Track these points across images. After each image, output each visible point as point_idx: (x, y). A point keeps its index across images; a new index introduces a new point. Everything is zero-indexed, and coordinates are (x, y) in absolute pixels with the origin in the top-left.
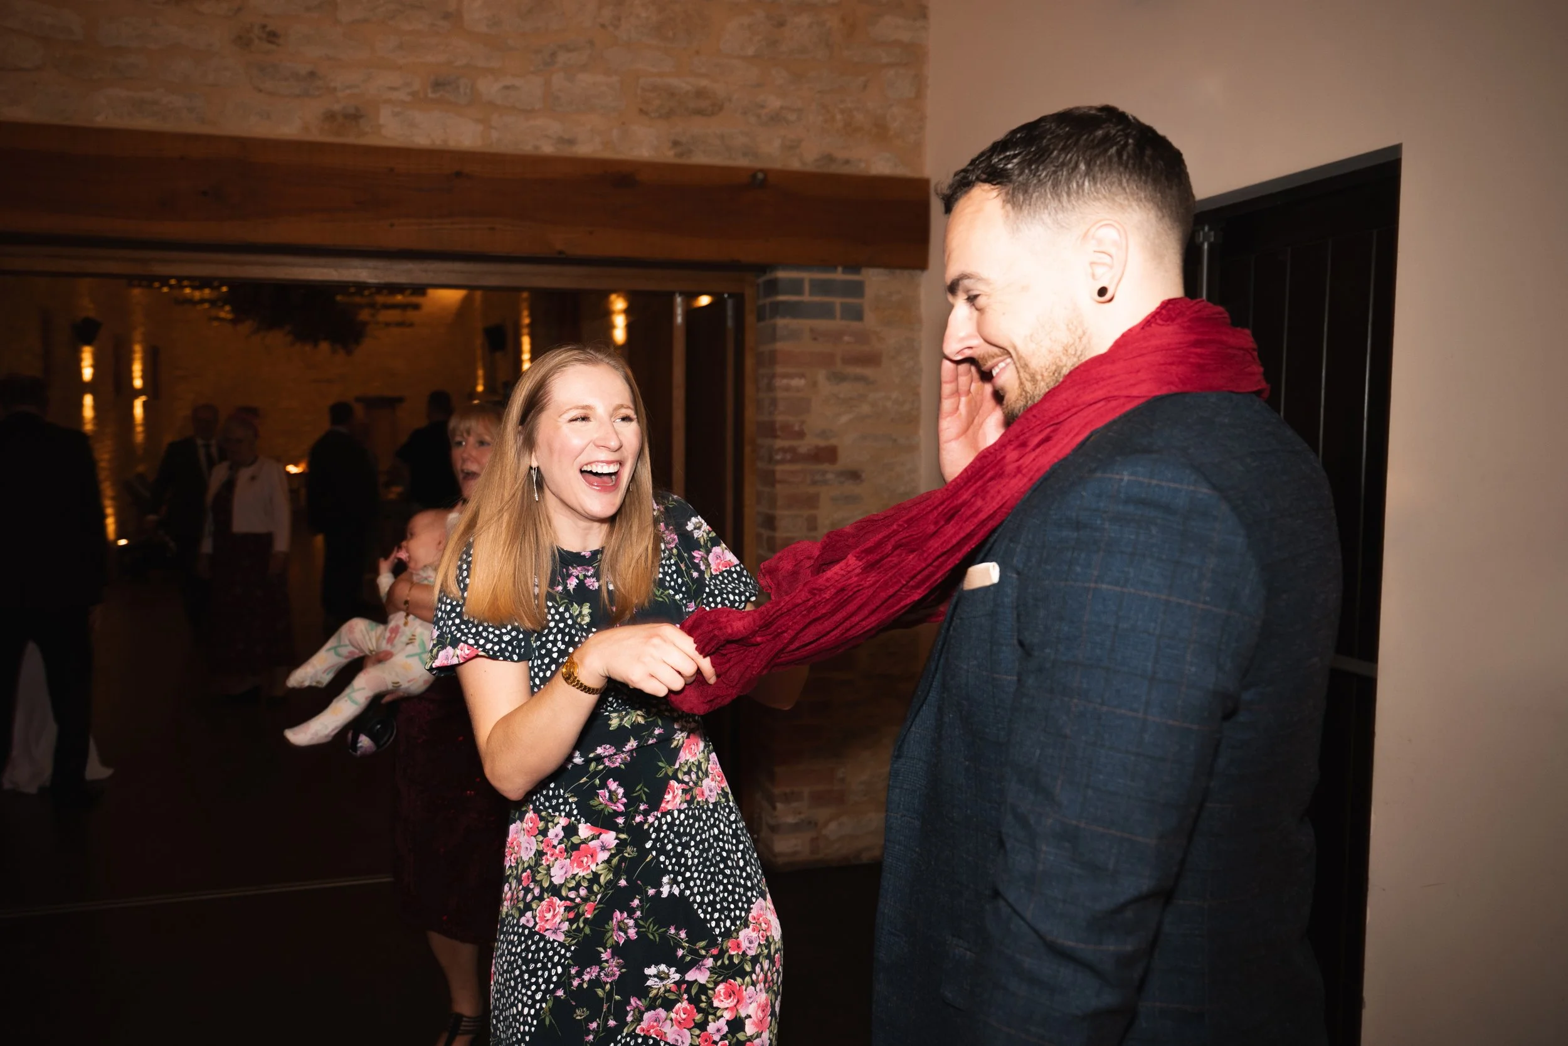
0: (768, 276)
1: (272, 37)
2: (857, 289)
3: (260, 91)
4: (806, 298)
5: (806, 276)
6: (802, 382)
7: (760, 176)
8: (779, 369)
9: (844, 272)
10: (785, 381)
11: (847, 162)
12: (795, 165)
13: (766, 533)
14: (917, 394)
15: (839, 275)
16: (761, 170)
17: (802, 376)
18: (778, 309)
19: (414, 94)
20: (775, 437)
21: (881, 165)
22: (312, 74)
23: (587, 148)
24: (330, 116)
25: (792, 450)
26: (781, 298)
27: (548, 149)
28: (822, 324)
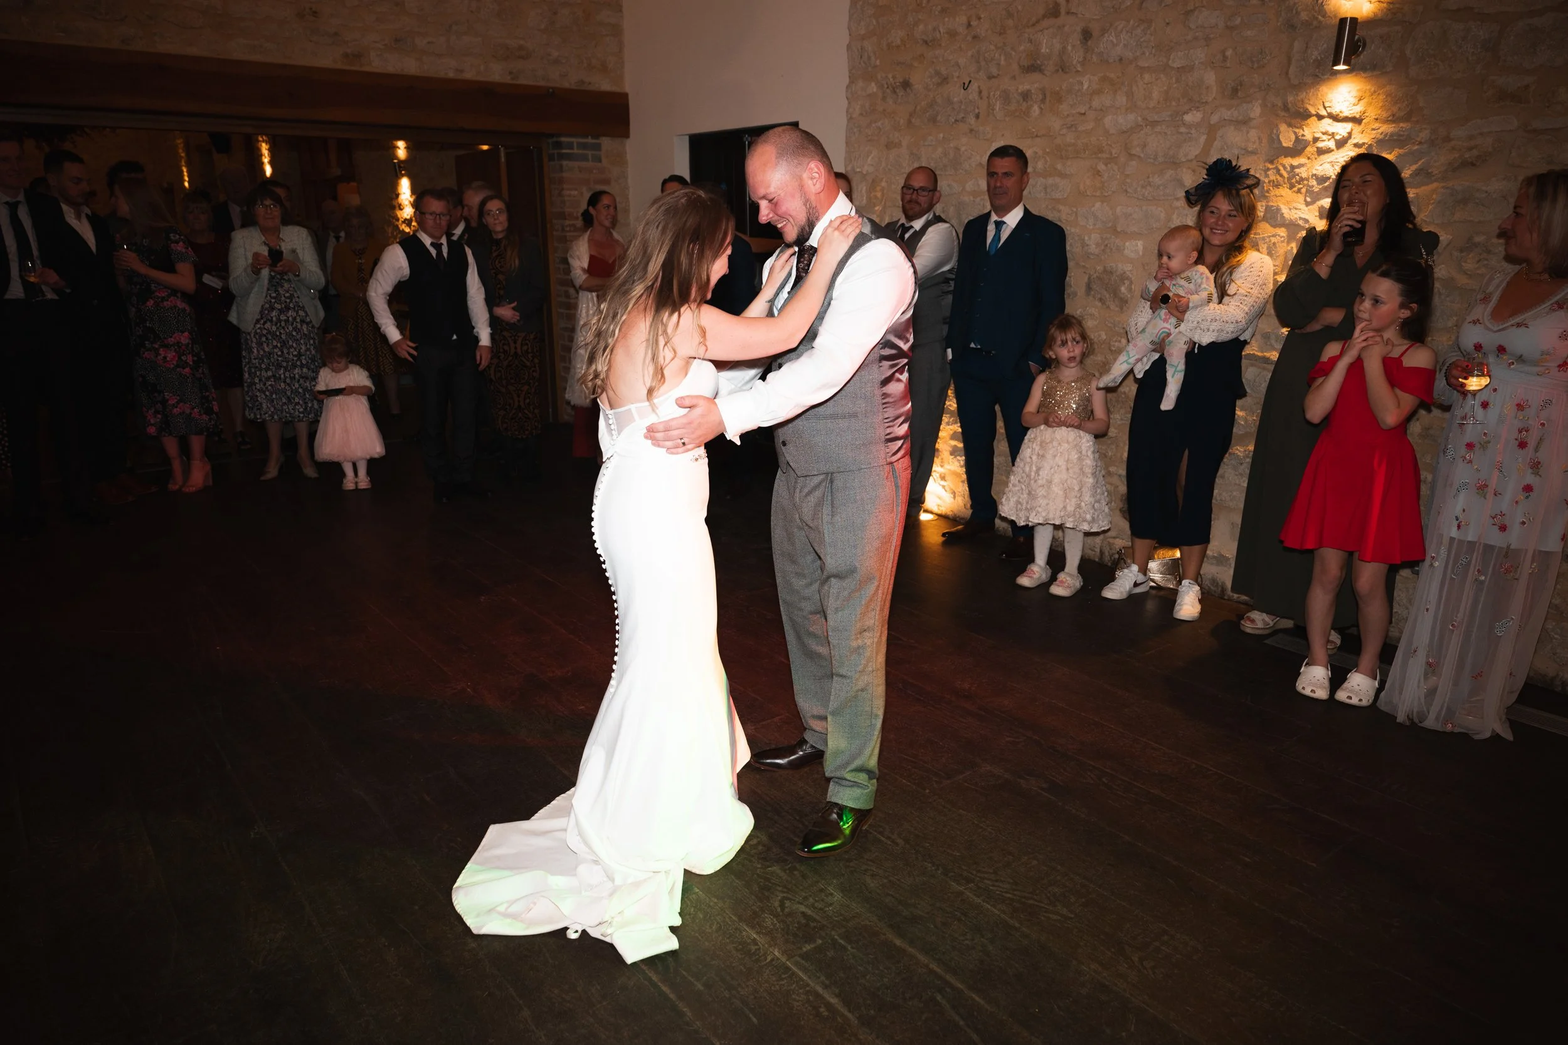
0: (555, 139)
1: (315, 13)
2: (598, 147)
3: (311, 41)
4: (575, 151)
5: (574, 140)
6: (576, 193)
7: (551, 90)
8: (565, 186)
9: (592, 138)
10: (568, 192)
11: (590, 83)
12: (566, 85)
13: (562, 266)
14: (628, 198)
15: (590, 140)
16: (552, 88)
17: (576, 190)
18: (562, 157)
19: (385, 45)
20: (566, 219)
21: (606, 86)
22: (336, 34)
23: (469, 75)
24: (346, 55)
25: (573, 225)
26: (564, 151)
27: (451, 75)
28: (584, 164)
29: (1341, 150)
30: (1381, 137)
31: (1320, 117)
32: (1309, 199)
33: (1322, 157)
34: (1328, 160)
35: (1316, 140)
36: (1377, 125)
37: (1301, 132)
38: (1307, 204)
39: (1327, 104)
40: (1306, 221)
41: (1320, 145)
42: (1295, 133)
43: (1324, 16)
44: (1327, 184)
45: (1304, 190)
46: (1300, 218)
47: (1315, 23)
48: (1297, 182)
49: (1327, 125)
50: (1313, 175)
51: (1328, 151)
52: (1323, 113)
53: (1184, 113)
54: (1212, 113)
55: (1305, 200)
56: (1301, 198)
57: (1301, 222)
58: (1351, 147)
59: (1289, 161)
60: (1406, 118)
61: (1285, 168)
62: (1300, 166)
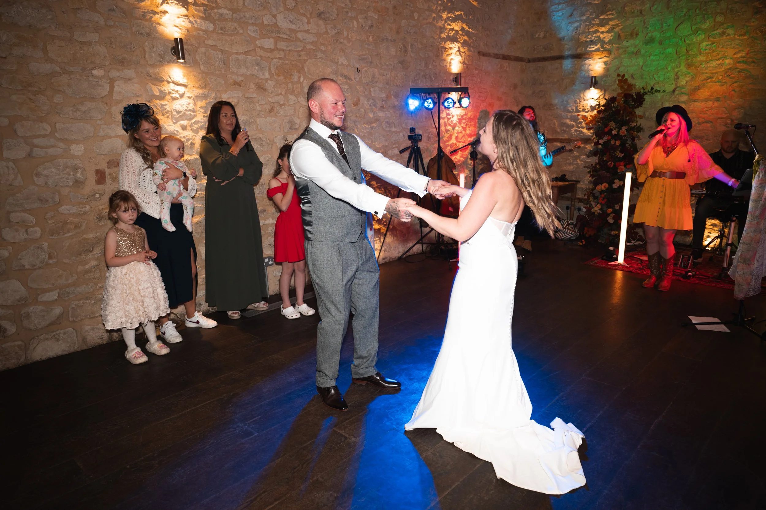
29: (183, 99)
30: (198, 95)
31: (169, 82)
32: (174, 121)
33: (175, 101)
34: (178, 103)
35: (170, 93)
36: (194, 89)
37: (162, 89)
38: (174, 123)
39: (171, 77)
40: (178, 131)
41: (174, 95)
42: (158, 88)
43: (156, 33)
44: (181, 114)
45: (170, 117)
46: (175, 130)
47: (153, 36)
48: (166, 113)
49: (172, 86)
50: (174, 110)
51: (177, 99)
52: (170, 80)
53: (92, 70)
54: (109, 72)
55: (172, 121)
56: (170, 120)
57: (175, 132)
58: (187, 98)
59: (159, 102)
60: (205, 87)
61: (159, 106)
62: (166, 105)
